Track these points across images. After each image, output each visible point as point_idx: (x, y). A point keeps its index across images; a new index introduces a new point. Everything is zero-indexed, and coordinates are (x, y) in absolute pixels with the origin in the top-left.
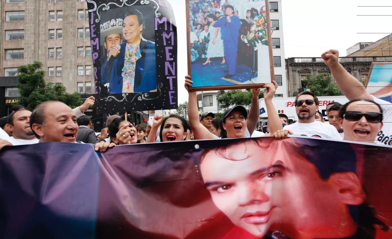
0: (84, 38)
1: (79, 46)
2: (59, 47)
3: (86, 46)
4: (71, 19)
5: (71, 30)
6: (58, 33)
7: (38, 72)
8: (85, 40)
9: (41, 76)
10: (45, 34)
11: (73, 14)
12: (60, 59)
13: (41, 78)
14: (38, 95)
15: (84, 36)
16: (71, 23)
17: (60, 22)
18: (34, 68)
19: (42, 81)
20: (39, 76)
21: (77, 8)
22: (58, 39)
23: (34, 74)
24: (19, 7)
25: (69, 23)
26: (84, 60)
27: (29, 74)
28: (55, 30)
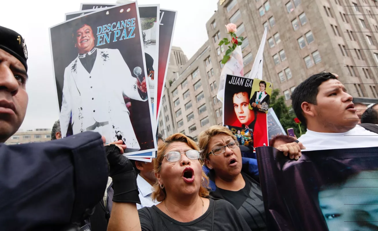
0: (307, 45)
1: (304, 57)
2: (286, 67)
3: (312, 52)
4: (288, 35)
5: (292, 45)
6: (281, 55)
7: (279, 99)
8: (309, 47)
9: (282, 101)
10: (271, 62)
11: (288, 28)
12: (291, 79)
13: (282, 103)
14: (285, 121)
15: (306, 43)
16: (289, 38)
17: (279, 44)
18: (274, 96)
19: (284, 107)
20: (280, 103)
21: (290, 20)
22: (282, 60)
23: (276, 102)
24: (247, 51)
25: (287, 40)
26: (315, 69)
27: (272, 103)
28: (278, 54)
